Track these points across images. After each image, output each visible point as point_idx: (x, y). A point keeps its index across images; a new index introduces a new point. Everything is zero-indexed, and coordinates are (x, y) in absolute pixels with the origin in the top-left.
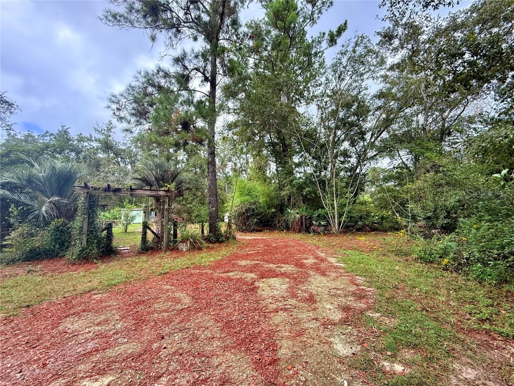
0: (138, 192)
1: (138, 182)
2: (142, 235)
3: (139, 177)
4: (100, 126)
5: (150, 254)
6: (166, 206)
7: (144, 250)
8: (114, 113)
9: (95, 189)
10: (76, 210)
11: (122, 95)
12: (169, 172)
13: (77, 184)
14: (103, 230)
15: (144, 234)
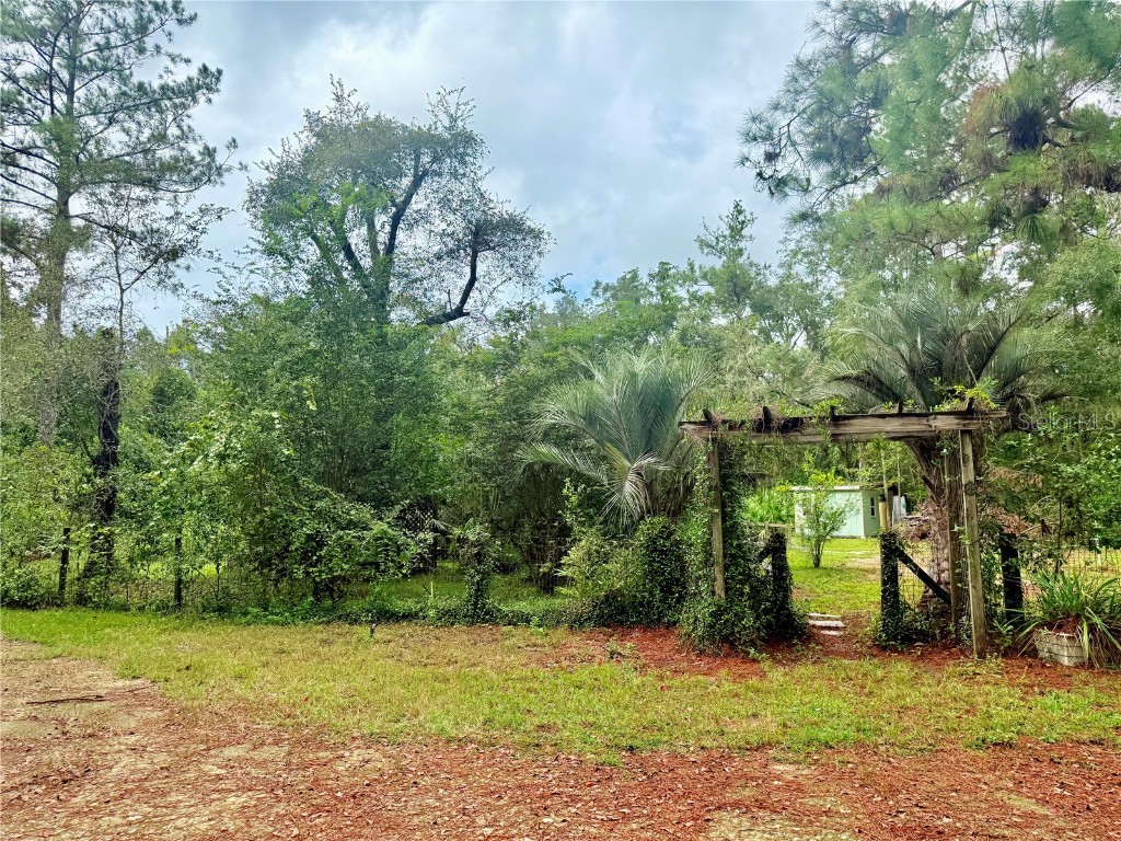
0: (858, 426)
1: (846, 390)
2: (884, 583)
3: (854, 373)
4: (713, 228)
5: (921, 658)
6: (967, 475)
7: (895, 639)
8: (760, 175)
9: (733, 425)
10: (689, 489)
11: (776, 107)
12: (964, 340)
13: (681, 415)
14: (762, 556)
15: (890, 579)
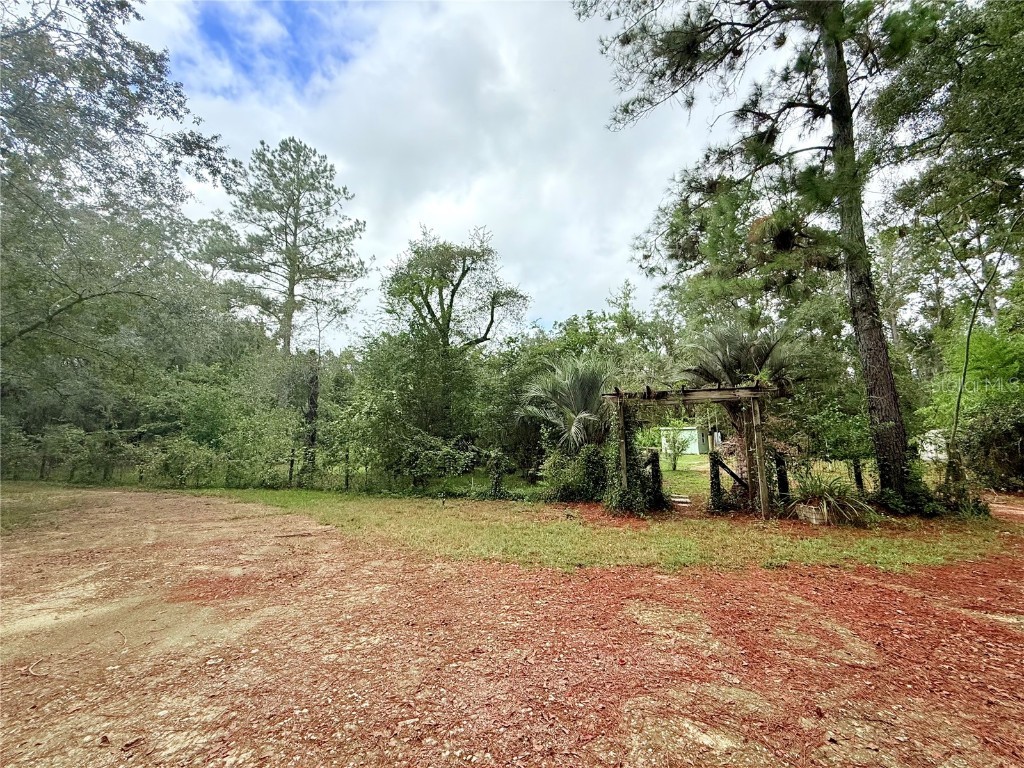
0: (697, 396)
1: (689, 377)
2: (712, 479)
3: (694, 368)
4: (615, 293)
5: (734, 518)
6: (756, 421)
7: (719, 509)
8: (641, 266)
9: (630, 396)
10: (607, 430)
11: (648, 232)
12: (752, 349)
13: (603, 390)
14: (646, 465)
15: (715, 476)
